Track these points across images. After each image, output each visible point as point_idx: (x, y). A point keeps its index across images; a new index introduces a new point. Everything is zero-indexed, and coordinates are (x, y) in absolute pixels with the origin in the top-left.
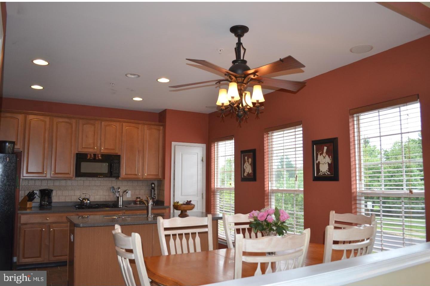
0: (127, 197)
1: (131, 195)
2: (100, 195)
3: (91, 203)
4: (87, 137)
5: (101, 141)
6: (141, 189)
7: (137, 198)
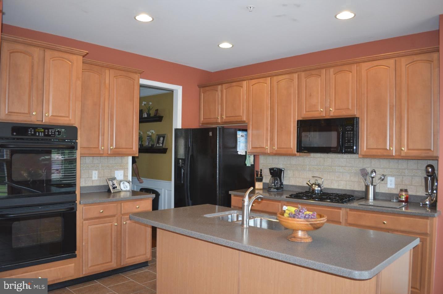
0: (388, 187)
1: (395, 184)
2: (346, 181)
3: (324, 191)
4: (311, 95)
5: (330, 99)
6: (414, 176)
7: (401, 190)
